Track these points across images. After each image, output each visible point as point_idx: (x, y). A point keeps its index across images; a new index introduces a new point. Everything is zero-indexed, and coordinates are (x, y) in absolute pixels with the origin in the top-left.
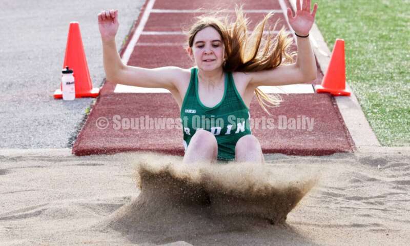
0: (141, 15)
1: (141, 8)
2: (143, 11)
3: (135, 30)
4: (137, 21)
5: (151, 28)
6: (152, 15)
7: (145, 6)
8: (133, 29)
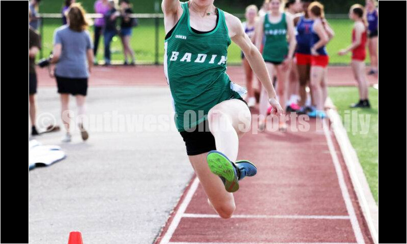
0: (170, 220)
1: (171, 212)
2: (173, 215)
3: (161, 239)
4: (164, 228)
5: (181, 237)
6: (183, 220)
7: (176, 209)
8: (159, 237)
